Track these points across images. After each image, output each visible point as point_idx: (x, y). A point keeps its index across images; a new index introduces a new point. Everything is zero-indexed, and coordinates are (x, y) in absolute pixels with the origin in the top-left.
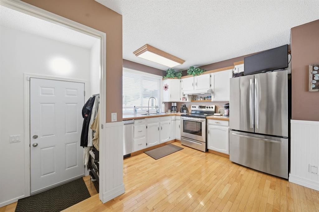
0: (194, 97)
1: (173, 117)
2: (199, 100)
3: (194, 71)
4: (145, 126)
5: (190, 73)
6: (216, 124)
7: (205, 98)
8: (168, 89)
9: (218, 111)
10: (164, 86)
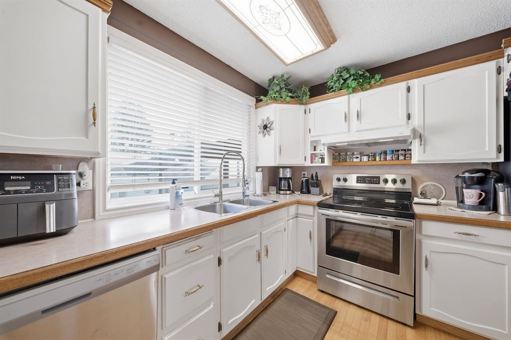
0: (339, 154)
1: (292, 209)
2: (355, 160)
3: (352, 78)
4: (212, 258)
5: (337, 85)
6: (457, 236)
7: (374, 156)
8: (272, 132)
9: (419, 192)
10: (260, 123)
